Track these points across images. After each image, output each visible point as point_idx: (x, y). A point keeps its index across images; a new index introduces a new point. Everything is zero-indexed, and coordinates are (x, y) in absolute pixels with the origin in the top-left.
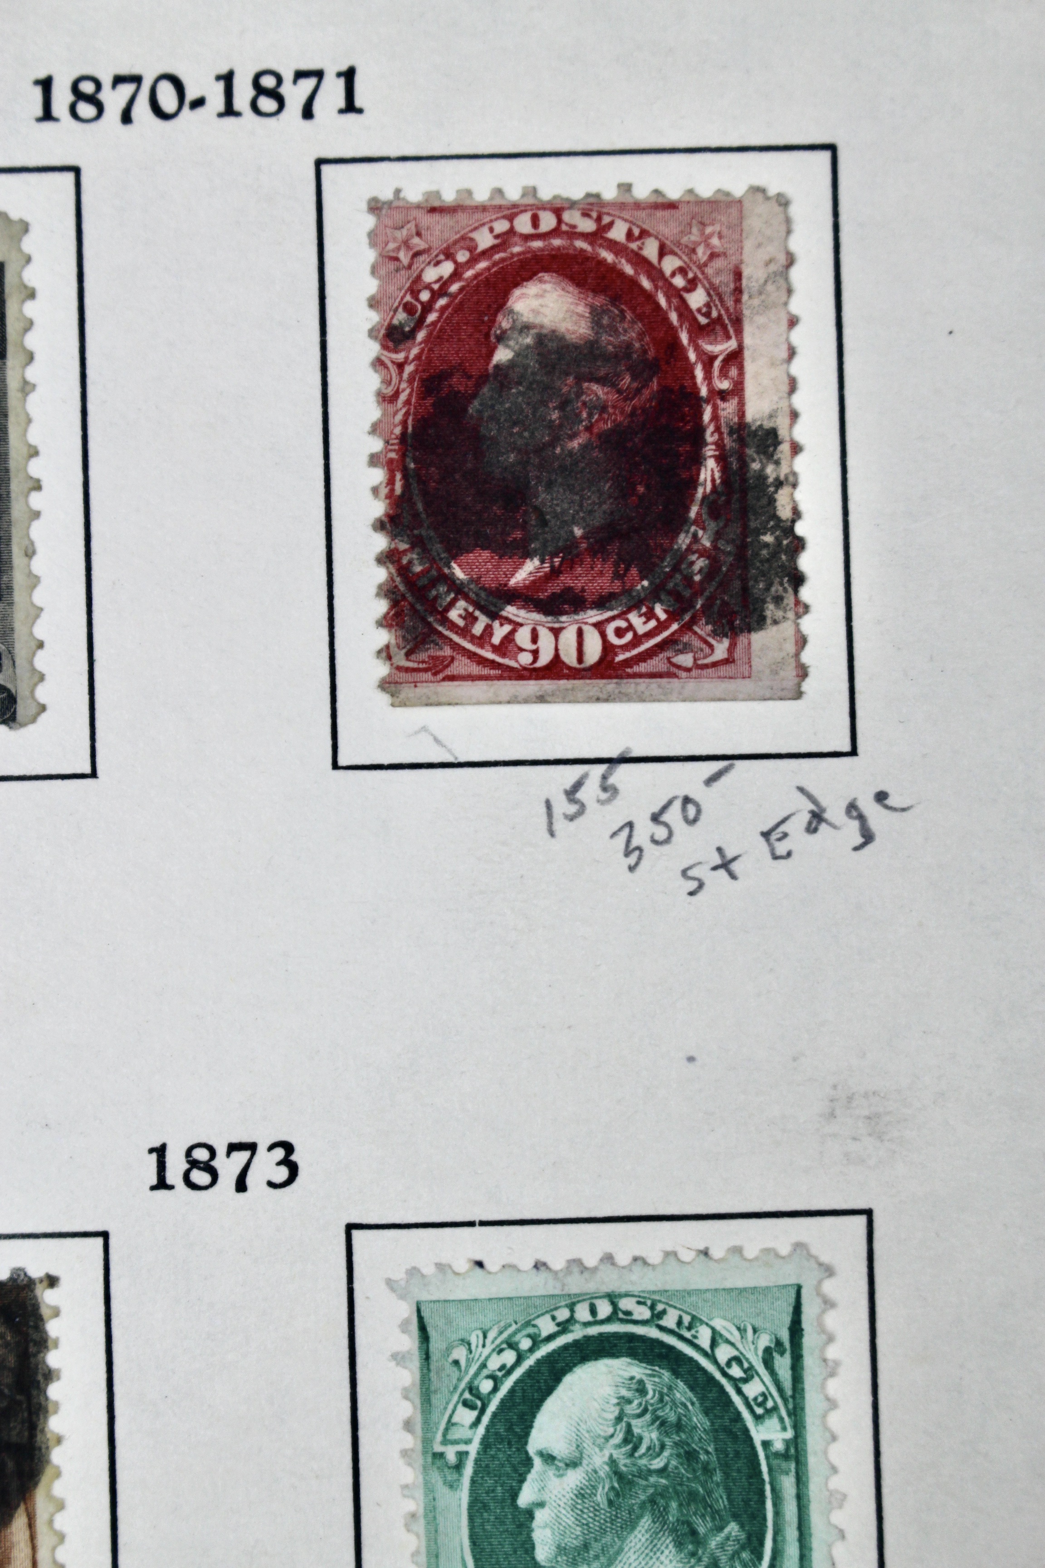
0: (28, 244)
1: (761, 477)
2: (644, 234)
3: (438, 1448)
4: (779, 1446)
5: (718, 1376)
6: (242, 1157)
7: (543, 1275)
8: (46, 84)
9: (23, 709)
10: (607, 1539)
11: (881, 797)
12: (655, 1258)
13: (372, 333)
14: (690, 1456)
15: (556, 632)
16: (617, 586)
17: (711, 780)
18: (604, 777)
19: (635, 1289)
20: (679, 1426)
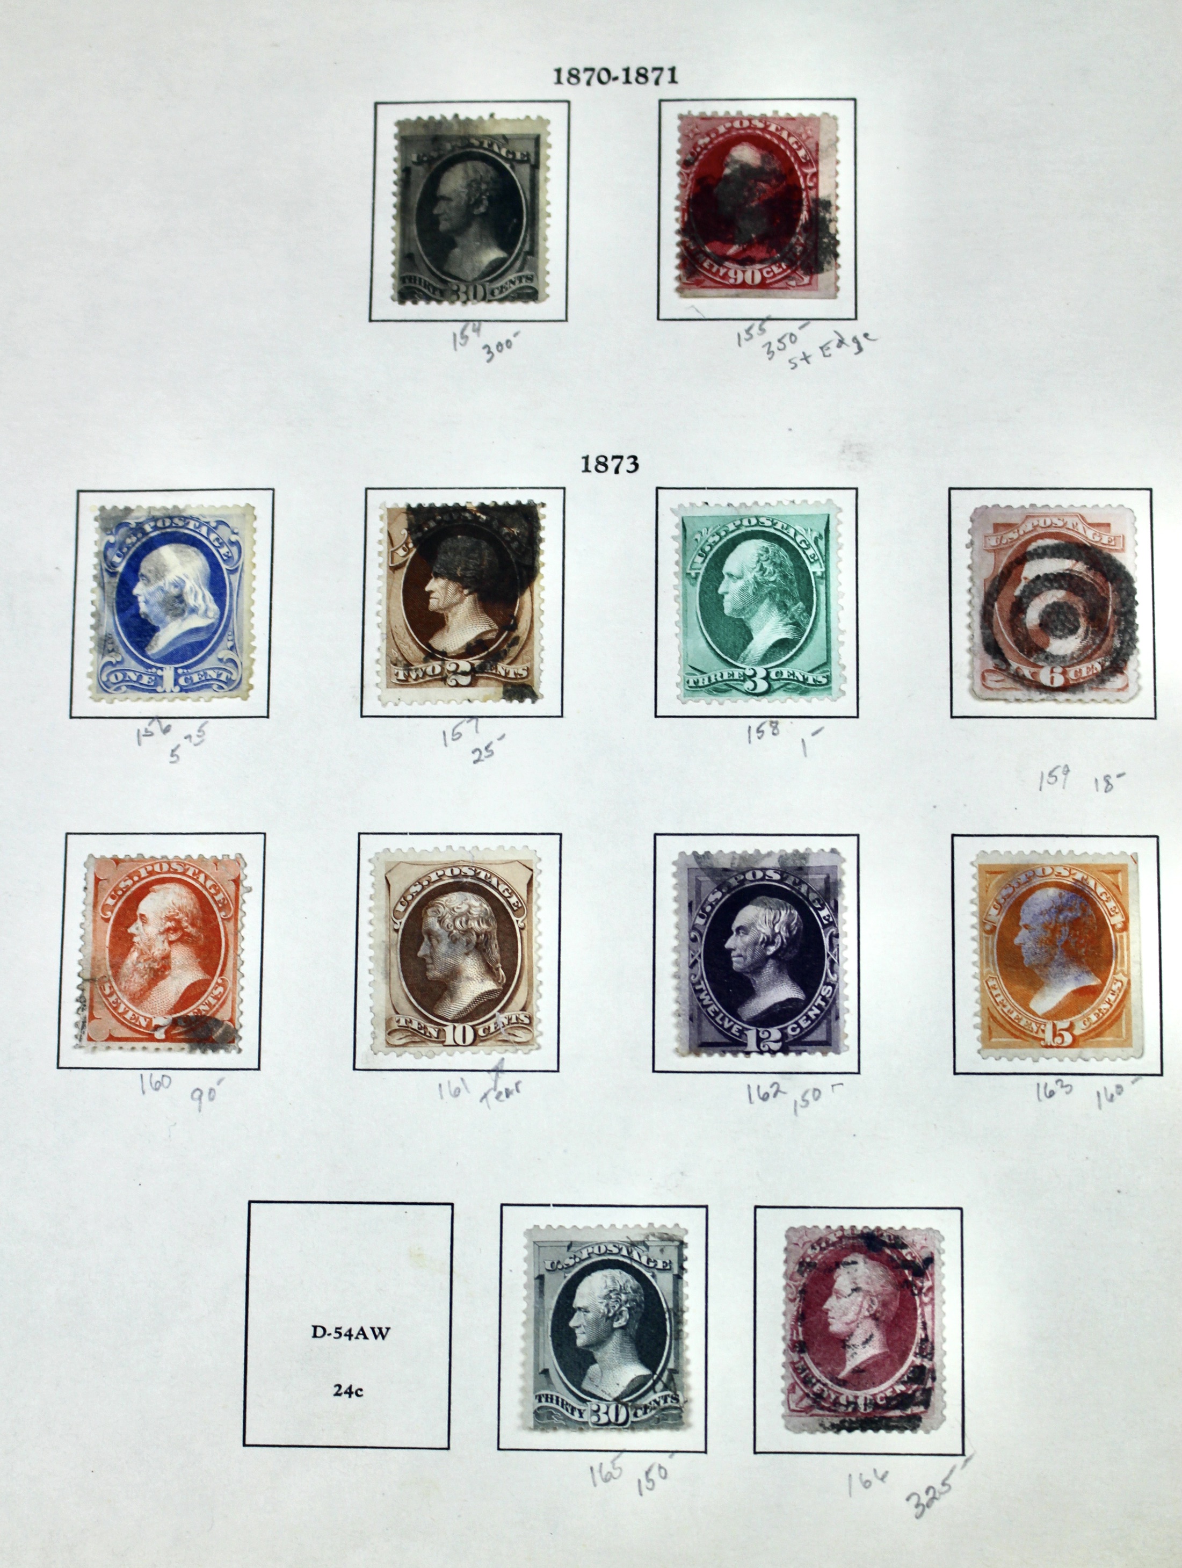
0: (549, 128)
1: (824, 218)
2: (782, 129)
3: (688, 571)
4: (819, 574)
5: (797, 547)
6: (617, 461)
7: (730, 508)
8: (559, 71)
9: (540, 296)
10: (752, 606)
11: (866, 335)
12: (774, 503)
13: (678, 163)
14: (785, 577)
15: (744, 272)
16: (767, 256)
17: (801, 327)
18: (760, 326)
19: (766, 514)
20: (781, 565)
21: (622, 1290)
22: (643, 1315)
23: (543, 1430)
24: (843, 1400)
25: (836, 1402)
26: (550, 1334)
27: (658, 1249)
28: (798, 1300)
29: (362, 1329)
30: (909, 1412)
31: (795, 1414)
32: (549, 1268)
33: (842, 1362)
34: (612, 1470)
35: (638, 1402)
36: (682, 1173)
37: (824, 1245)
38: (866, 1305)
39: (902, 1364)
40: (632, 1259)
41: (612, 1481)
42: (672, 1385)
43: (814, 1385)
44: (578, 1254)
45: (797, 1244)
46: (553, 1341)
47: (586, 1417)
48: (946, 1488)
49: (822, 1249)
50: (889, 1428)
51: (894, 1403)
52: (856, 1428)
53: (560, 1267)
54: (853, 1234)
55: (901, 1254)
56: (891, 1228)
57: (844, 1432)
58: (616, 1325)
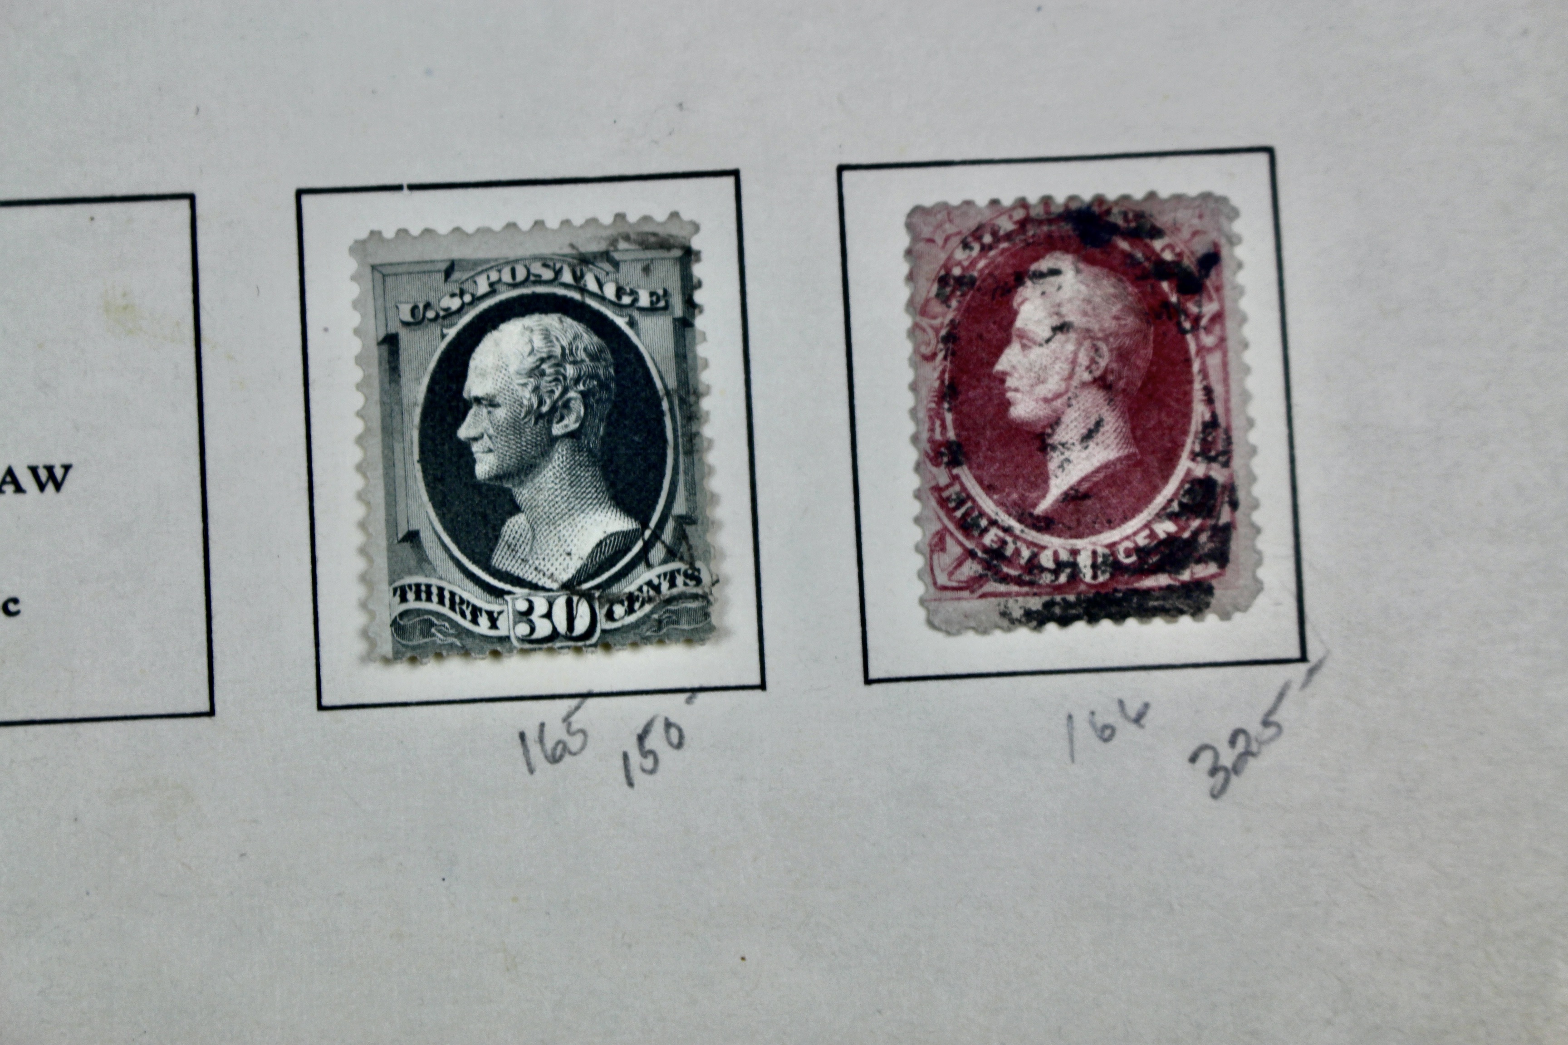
21: (567, 355)
22: (615, 405)
23: (413, 660)
24: (1046, 559)
25: (1033, 565)
26: (416, 456)
27: (639, 266)
28: (941, 355)
29: (10, 472)
30: (1186, 576)
31: (949, 594)
32: (408, 318)
33: (1041, 481)
34: (565, 737)
35: (615, 589)
36: (681, 106)
37: (987, 239)
38: (1083, 359)
39: (1166, 479)
40: (583, 290)
41: (567, 758)
42: (684, 548)
43: (985, 530)
44: (466, 286)
45: (931, 241)
46: (425, 471)
47: (504, 627)
48: (1272, 731)
49: (985, 249)
50: (1145, 613)
51: (1154, 559)
52: (1078, 618)
53: (430, 314)
54: (1047, 212)
55: (1153, 251)
56: (1126, 198)
57: (1051, 628)
58: (557, 429)
